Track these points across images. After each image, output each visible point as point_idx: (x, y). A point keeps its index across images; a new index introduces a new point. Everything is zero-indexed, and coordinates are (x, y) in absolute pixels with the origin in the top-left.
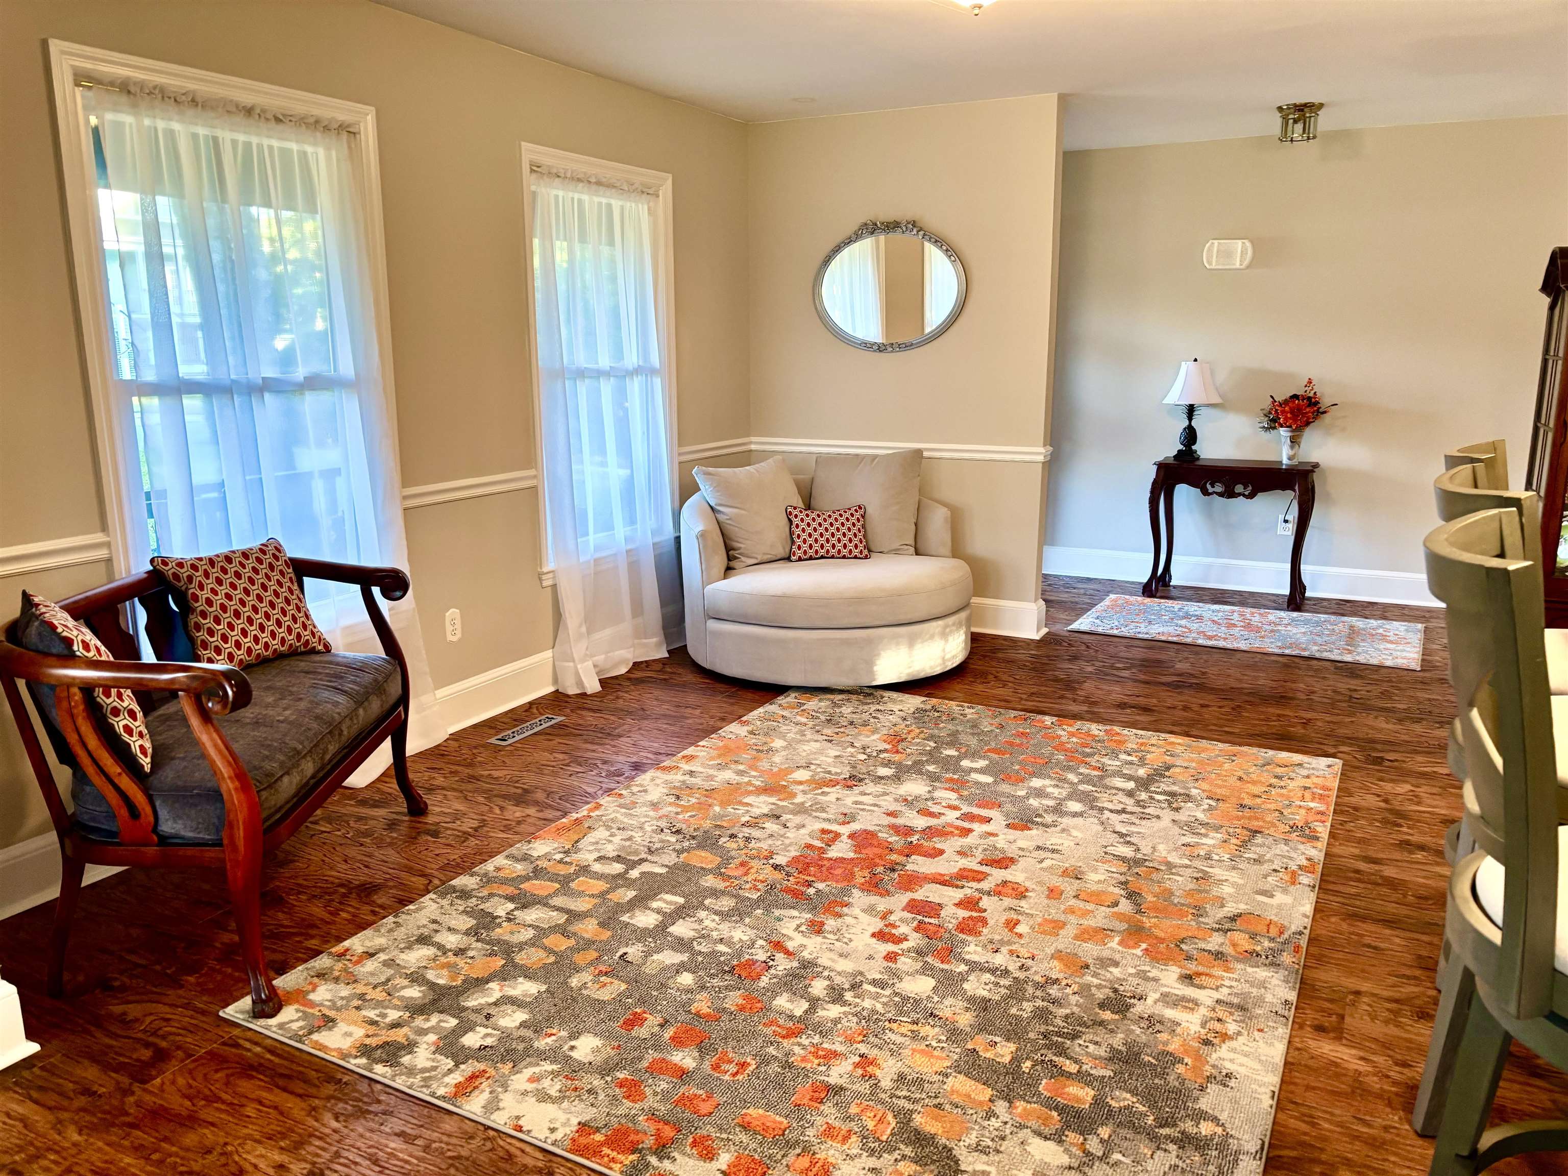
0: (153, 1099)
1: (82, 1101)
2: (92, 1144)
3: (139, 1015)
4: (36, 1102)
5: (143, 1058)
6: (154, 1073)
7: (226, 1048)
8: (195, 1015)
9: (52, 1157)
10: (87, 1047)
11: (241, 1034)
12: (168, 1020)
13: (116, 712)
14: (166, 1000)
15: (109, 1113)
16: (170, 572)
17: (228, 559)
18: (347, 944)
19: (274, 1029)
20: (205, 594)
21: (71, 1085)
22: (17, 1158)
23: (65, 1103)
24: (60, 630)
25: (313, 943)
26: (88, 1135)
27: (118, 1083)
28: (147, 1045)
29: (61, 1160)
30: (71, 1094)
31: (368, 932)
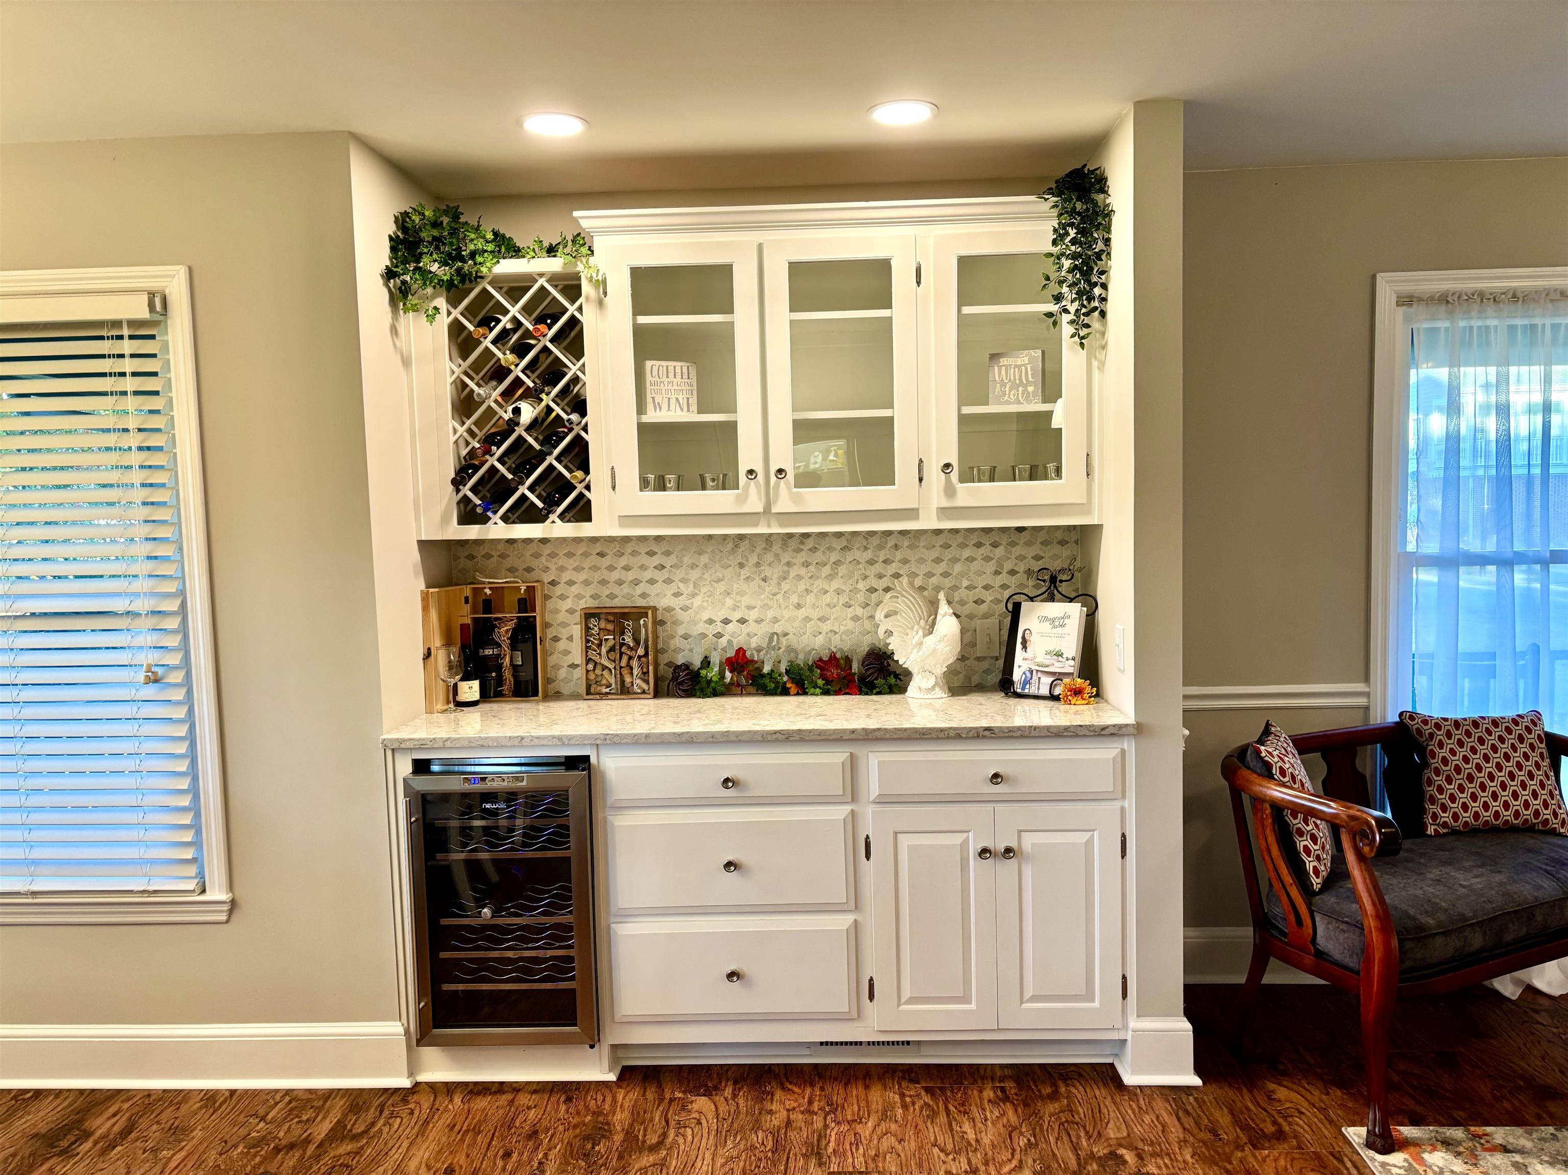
0: (1255, 1164)
1: (1208, 1136)
2: (1195, 1168)
3: (1282, 1098)
4: (1179, 1119)
5: (1266, 1130)
6: (1267, 1145)
7: (1331, 1157)
8: (1325, 1121)
9: (1166, 1161)
10: (1233, 1101)
11: (1350, 1155)
12: (1302, 1113)
13: (1300, 833)
14: (1309, 1097)
15: (1219, 1154)
16: (1414, 727)
17: (1476, 724)
18: (1489, 1129)
19: (1377, 1164)
20: (1444, 753)
21: (1207, 1121)
22: (1146, 1148)
23: (1196, 1131)
24: (1263, 754)
25: (1460, 1114)
26: (1197, 1161)
27: (1238, 1137)
28: (1275, 1123)
29: (1170, 1166)
30: (1203, 1128)
31: (1519, 1131)
